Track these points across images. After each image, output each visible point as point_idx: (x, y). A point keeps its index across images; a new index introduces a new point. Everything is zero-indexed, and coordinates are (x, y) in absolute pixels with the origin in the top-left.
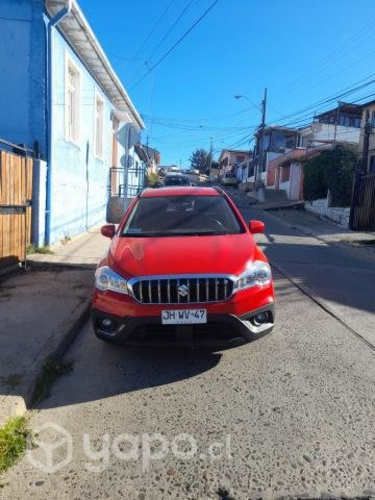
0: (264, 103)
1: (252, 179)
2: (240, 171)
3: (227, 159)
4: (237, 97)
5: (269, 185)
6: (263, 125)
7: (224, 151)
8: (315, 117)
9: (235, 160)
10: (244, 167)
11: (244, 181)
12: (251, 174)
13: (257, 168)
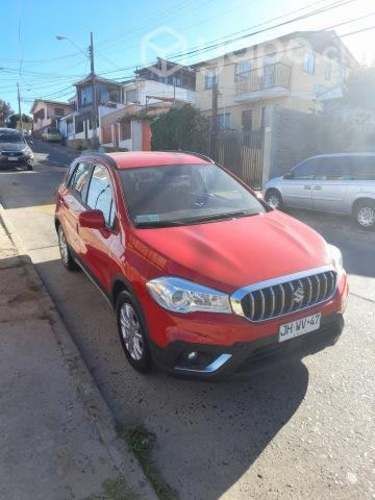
0: (91, 49)
1: (81, 136)
2: (63, 126)
3: (42, 111)
4: (59, 38)
5: (105, 142)
6: (92, 75)
7: (37, 102)
8: (137, 72)
9: (53, 113)
10: (69, 121)
11: (71, 138)
12: (79, 129)
13: (86, 123)
